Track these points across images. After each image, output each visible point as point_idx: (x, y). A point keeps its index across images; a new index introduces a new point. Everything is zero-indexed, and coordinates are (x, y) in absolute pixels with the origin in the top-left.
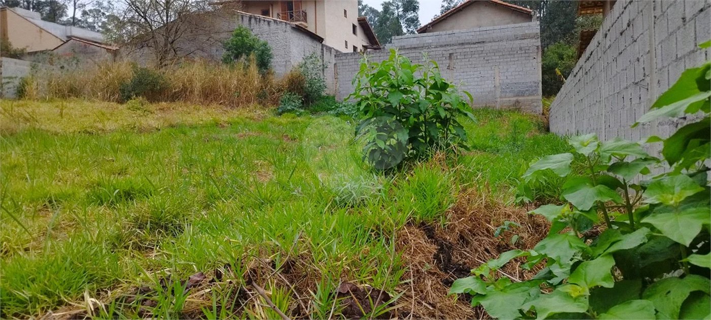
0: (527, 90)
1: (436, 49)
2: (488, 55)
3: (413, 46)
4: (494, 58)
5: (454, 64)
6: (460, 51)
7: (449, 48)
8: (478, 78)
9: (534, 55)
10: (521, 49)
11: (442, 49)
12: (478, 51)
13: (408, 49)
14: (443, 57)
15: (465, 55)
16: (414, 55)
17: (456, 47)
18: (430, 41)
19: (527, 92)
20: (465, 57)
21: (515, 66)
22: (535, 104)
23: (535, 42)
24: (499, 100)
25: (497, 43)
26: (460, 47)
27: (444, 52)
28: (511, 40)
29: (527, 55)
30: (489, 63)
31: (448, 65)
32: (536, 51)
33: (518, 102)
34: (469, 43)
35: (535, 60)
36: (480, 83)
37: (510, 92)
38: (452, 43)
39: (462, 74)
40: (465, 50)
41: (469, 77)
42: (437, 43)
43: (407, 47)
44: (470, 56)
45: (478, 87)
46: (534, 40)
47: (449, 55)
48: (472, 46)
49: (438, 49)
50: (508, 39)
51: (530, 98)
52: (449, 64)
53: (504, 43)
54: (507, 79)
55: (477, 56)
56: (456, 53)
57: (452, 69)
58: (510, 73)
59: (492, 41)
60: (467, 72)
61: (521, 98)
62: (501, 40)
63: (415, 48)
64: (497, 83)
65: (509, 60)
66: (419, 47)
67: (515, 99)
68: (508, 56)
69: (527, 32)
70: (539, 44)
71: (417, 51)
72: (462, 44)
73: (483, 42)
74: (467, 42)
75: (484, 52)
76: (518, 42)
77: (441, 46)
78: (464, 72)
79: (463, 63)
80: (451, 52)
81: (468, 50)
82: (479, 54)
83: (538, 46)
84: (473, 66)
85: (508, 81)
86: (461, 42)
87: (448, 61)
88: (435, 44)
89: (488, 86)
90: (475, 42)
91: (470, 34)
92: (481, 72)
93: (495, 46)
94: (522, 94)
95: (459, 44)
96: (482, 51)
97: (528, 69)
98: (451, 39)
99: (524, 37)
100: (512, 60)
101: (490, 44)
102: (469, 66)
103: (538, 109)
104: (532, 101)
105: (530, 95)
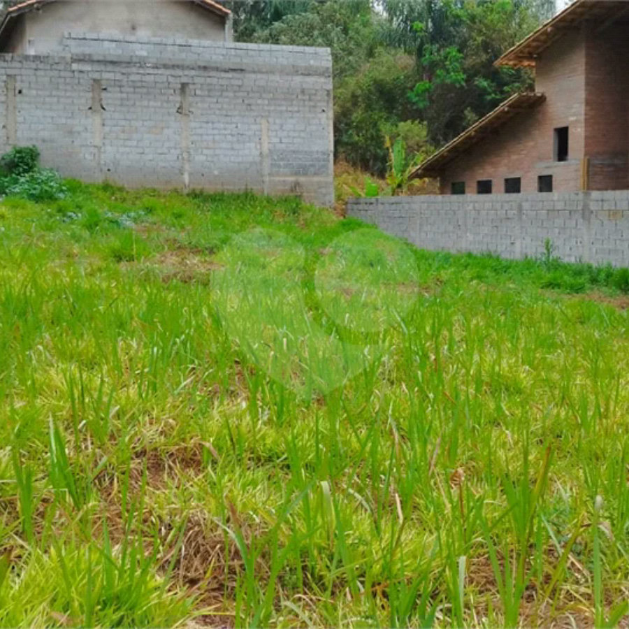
0: (312, 166)
1: (156, 71)
2: (251, 95)
3: (109, 59)
4: (259, 101)
5: (190, 105)
6: (201, 80)
7: (179, 72)
8: (232, 135)
9: (322, 105)
10: (303, 92)
11: (168, 72)
12: (233, 85)
13: (98, 61)
14: (169, 88)
15: (209, 91)
16: (111, 76)
17: (193, 73)
18: (144, 53)
19: (312, 169)
20: (211, 94)
21: (294, 121)
22: (324, 191)
23: (325, 83)
24: (267, 179)
25: (264, 76)
26: (202, 73)
27: (171, 79)
28: (287, 74)
29: (312, 104)
30: (251, 110)
31: (178, 105)
32: (326, 98)
33: (297, 184)
34: (217, 69)
35: (324, 115)
36: (236, 146)
37: (286, 166)
38: (187, 63)
39: (204, 125)
40: (209, 80)
41: (216, 132)
42: (157, 59)
43: (95, 58)
44: (219, 93)
45: (232, 152)
46: (322, 80)
47: (179, 86)
48: (223, 75)
49: (160, 72)
50: (283, 71)
51: (316, 179)
52: (181, 103)
53: (276, 78)
54: (281, 142)
55: (231, 94)
56: (194, 84)
57: (186, 115)
58: (285, 134)
59: (256, 69)
60: (213, 123)
61: (302, 179)
62: (272, 72)
63: (112, 63)
64: (266, 147)
65: (284, 108)
66: (121, 62)
67: (292, 179)
68: (283, 102)
69: (312, 62)
70: (330, 87)
71: (117, 69)
72: (205, 68)
73: (242, 70)
74: (213, 65)
75: (242, 89)
76: (298, 79)
77: (165, 66)
78: (207, 122)
79: (206, 106)
80: (184, 80)
81: (215, 81)
82: (235, 92)
83: (328, 91)
84: (224, 113)
85: (283, 146)
86: (203, 64)
87: (178, 98)
88: (154, 60)
89: (249, 152)
90: (227, 67)
91: (218, 51)
92: (239, 125)
93: (261, 79)
94: (302, 170)
95: (199, 67)
96: (239, 86)
97: (314, 128)
98: (183, 55)
99: (308, 73)
100: (289, 109)
101: (253, 76)
102: (217, 112)
103: (327, 198)
104: (320, 185)
105: (315, 174)
